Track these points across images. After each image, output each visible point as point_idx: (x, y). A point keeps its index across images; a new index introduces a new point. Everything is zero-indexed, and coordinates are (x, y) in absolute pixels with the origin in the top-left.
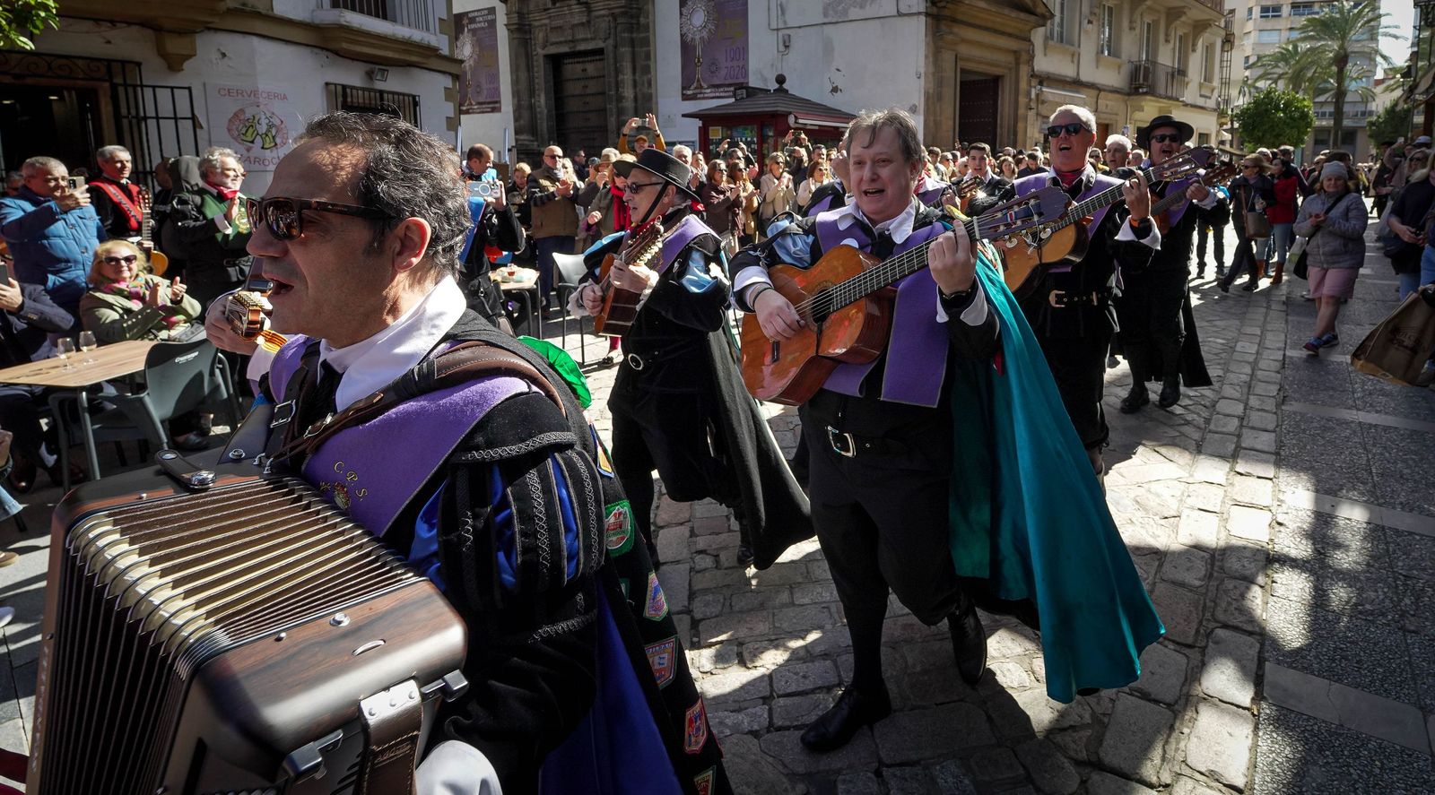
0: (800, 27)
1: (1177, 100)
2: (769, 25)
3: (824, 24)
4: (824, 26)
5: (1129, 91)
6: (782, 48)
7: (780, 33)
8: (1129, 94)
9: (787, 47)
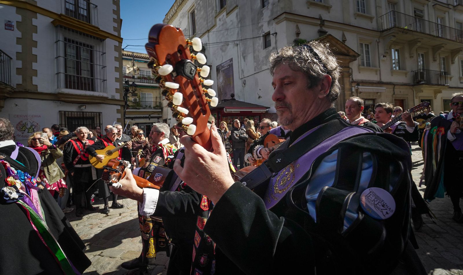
0: (248, 76)
1: (444, 85)
2: (239, 77)
3: (255, 74)
4: (255, 75)
5: (412, 84)
6: (243, 85)
7: (243, 80)
8: (413, 86)
9: (245, 84)
